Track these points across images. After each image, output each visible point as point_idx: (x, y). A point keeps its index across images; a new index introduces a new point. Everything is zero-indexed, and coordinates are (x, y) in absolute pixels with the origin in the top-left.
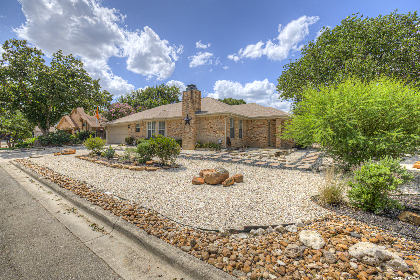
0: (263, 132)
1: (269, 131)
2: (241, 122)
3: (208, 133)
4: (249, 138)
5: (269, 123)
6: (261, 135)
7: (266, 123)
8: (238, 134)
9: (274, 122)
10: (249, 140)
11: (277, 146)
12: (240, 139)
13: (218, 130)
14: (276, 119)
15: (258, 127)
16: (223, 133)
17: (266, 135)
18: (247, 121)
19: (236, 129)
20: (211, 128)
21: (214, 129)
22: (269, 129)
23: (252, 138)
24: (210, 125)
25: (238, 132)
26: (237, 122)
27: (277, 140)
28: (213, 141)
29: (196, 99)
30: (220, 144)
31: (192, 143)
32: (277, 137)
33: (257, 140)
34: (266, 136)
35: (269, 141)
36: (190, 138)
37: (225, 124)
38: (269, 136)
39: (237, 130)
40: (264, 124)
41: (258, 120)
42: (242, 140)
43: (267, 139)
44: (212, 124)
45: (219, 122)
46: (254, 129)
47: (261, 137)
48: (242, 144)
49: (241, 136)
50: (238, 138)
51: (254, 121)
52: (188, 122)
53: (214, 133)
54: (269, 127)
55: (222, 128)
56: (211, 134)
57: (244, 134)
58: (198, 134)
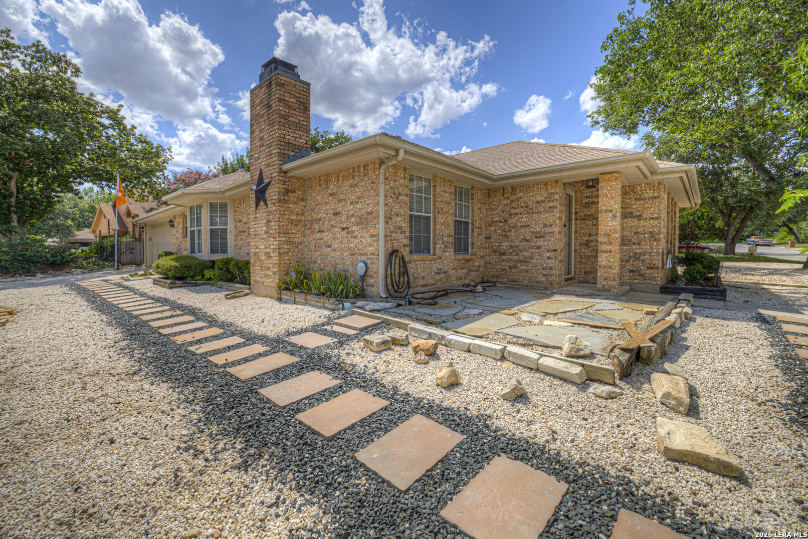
0: (548, 230)
1: (567, 225)
2: (463, 194)
3: (327, 236)
4: (495, 251)
5: (570, 197)
6: (540, 242)
7: (558, 194)
8: (451, 240)
9: (588, 192)
10: (494, 258)
11: (601, 283)
12: (459, 257)
13: (357, 224)
14: (601, 178)
15: (529, 210)
16: (373, 236)
17: (556, 239)
18: (489, 192)
19: (440, 220)
20: (336, 214)
21: (344, 218)
22: (570, 220)
23: (504, 254)
24: (332, 205)
25: (451, 230)
26: (445, 195)
27: (603, 259)
28: (340, 266)
29: (284, 110)
30: (363, 278)
31: (274, 273)
32: (603, 247)
33: (525, 261)
34: (560, 245)
35: (569, 263)
36: (268, 255)
37: (378, 195)
38: (569, 244)
39: (446, 224)
40: (549, 198)
41: (528, 187)
42: (469, 261)
43: (562, 256)
44: (340, 201)
45: (359, 191)
46: (513, 221)
47: (539, 247)
48: (468, 274)
49: (461, 245)
50: (450, 253)
51: (514, 189)
52: (261, 195)
53: (344, 233)
54: (570, 213)
55: (371, 213)
56: (335, 239)
57: (476, 239)
58: (298, 238)
